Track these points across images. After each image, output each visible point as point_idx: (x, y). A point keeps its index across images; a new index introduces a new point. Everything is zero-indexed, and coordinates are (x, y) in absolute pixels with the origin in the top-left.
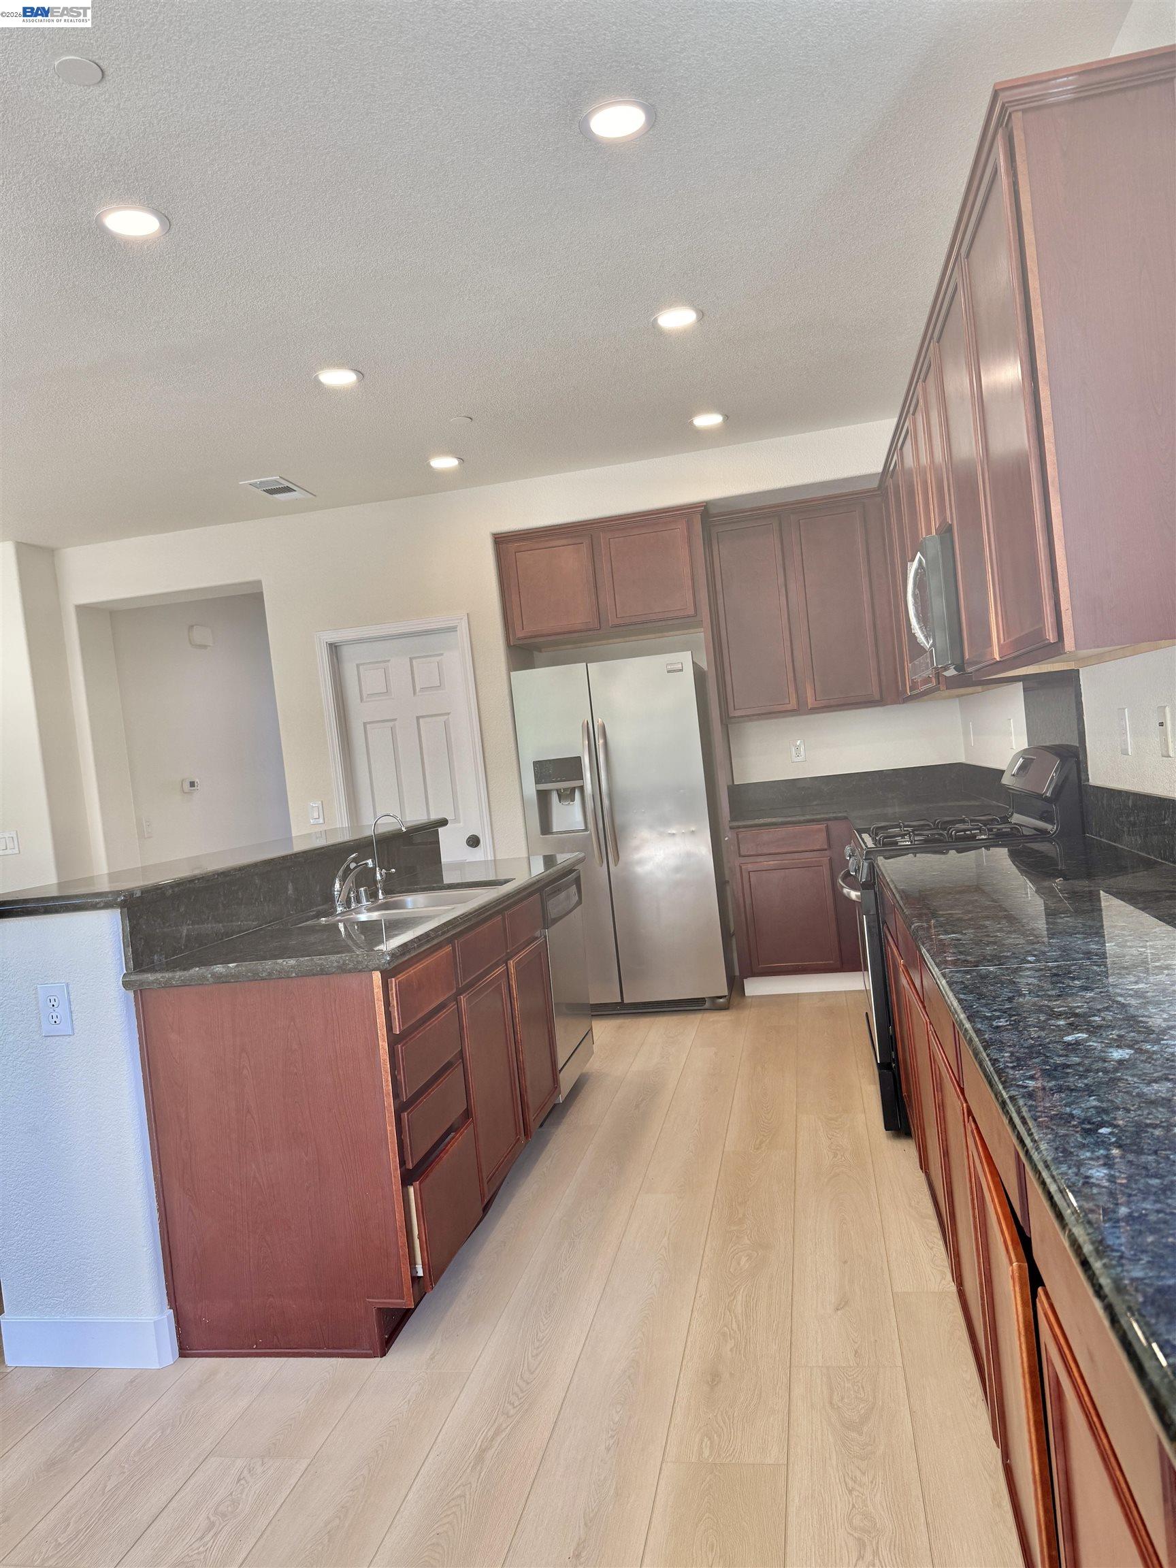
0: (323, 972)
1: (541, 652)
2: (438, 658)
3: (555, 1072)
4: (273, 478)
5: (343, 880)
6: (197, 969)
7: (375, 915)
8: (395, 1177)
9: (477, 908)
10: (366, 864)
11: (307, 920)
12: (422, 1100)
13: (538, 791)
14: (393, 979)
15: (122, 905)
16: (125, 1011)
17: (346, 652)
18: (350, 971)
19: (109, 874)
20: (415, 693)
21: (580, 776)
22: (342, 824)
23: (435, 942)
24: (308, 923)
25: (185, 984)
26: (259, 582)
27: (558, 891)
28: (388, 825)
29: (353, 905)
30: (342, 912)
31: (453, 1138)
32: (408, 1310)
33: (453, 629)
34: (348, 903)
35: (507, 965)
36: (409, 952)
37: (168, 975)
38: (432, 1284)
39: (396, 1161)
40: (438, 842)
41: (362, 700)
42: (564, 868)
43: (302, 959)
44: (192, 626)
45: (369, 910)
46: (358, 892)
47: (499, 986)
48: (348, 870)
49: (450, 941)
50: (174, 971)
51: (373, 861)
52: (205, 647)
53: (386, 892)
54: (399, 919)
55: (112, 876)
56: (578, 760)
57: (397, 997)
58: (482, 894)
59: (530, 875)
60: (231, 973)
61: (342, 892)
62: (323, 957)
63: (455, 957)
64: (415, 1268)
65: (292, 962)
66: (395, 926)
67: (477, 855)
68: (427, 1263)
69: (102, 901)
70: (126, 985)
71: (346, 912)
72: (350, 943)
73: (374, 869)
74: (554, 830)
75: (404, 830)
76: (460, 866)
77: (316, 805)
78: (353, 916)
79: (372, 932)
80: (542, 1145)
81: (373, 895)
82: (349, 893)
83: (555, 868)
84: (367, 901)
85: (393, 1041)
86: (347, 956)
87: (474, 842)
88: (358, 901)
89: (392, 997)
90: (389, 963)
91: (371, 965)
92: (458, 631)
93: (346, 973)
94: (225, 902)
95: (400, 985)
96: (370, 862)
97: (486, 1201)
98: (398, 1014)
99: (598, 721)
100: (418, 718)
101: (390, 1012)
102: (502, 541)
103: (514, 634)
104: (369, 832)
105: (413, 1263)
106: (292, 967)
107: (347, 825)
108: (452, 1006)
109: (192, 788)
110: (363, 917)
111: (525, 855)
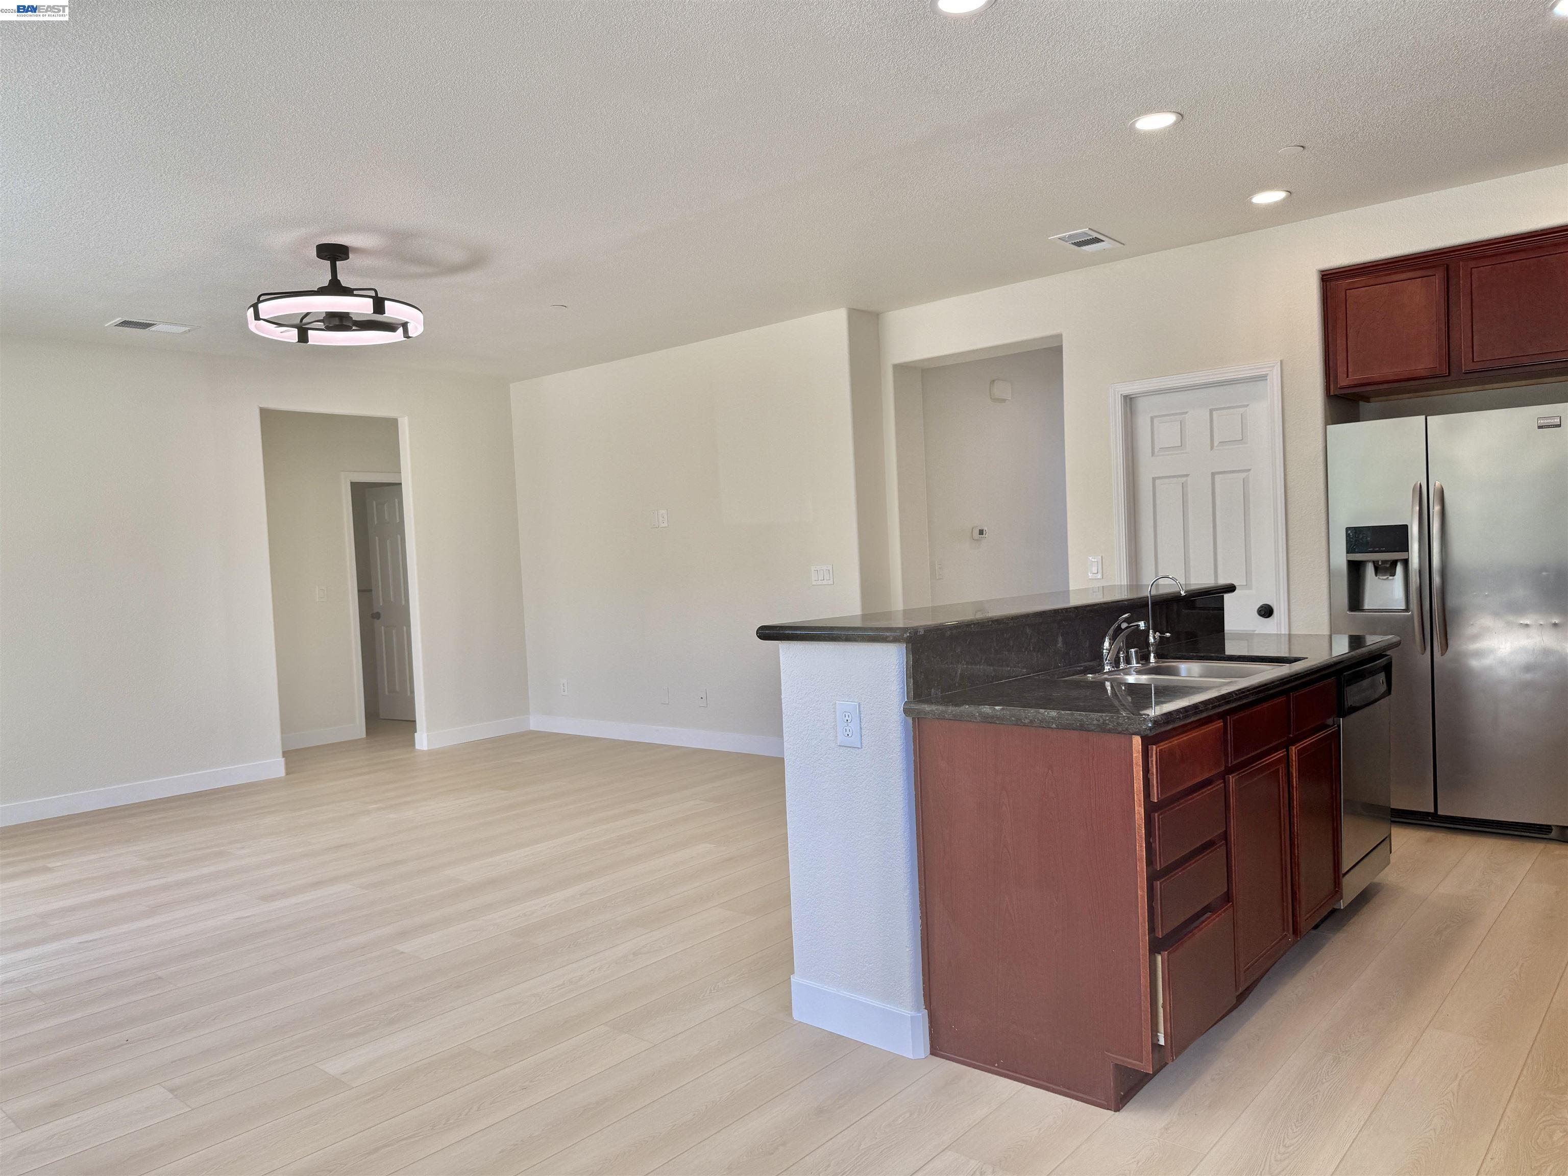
0: (1082, 728)
1: (1369, 402)
2: (1242, 410)
3: (1337, 876)
4: (1082, 230)
5: (1113, 639)
6: (967, 706)
7: (1144, 679)
8: (1142, 941)
9: (1257, 685)
10: (1138, 626)
11: (1074, 675)
12: (1178, 873)
13: (1350, 563)
14: (1154, 747)
15: (908, 641)
16: (904, 735)
17: (1142, 405)
18: (1109, 731)
19: (904, 611)
20: (1212, 448)
21: (1405, 547)
22: (1121, 581)
23: (1204, 715)
24: (1074, 677)
25: (956, 718)
26: (1059, 336)
27: (1360, 676)
28: (1167, 587)
29: (1122, 666)
30: (1110, 672)
31: (1208, 918)
32: (1147, 1074)
33: (1263, 378)
34: (1117, 662)
35: (1288, 751)
36: (1173, 721)
37: (941, 708)
38: (1172, 1056)
39: (1145, 927)
40: (1223, 609)
41: (1153, 454)
42: (1370, 652)
43: (1063, 712)
44: (994, 381)
45: (1139, 672)
46: (1128, 652)
47: (1278, 771)
48: (1119, 630)
49: (1222, 716)
50: (947, 705)
51: (1145, 623)
52: (1004, 400)
53: (1159, 656)
54: (1168, 686)
55: (907, 613)
56: (1403, 530)
57: (1156, 765)
58: (1267, 671)
59: (1331, 655)
60: (997, 715)
61: (1111, 652)
62: (1084, 713)
63: (1225, 732)
64: (1157, 1036)
65: (1053, 713)
66: (1165, 693)
67: (1268, 626)
68: (1169, 1034)
69: (891, 635)
70: (907, 711)
71: (1114, 671)
72: (1116, 703)
73: (1146, 632)
74: (1366, 607)
75: (1183, 593)
76: (1247, 637)
77: (1095, 560)
78: (1121, 676)
79: (1140, 694)
80: (1313, 950)
81: (1144, 658)
82: (1118, 653)
83: (1359, 651)
84: (1137, 663)
85: (1150, 809)
86: (1106, 716)
87: (1266, 612)
88: (1128, 661)
89: (1152, 764)
90: (1151, 729)
91: (1132, 728)
92: (1268, 380)
93: (1105, 732)
94: (997, 648)
95: (1161, 754)
96: (1142, 624)
97: (1241, 990)
98: (1157, 783)
99: (1435, 483)
100: (1213, 474)
101: (1149, 779)
102: (1328, 278)
103: (1336, 382)
104: (1146, 593)
105: (1155, 1031)
106: (1053, 718)
107: (1126, 584)
108: (1219, 785)
109: (981, 536)
110: (1131, 679)
111: (1326, 632)
